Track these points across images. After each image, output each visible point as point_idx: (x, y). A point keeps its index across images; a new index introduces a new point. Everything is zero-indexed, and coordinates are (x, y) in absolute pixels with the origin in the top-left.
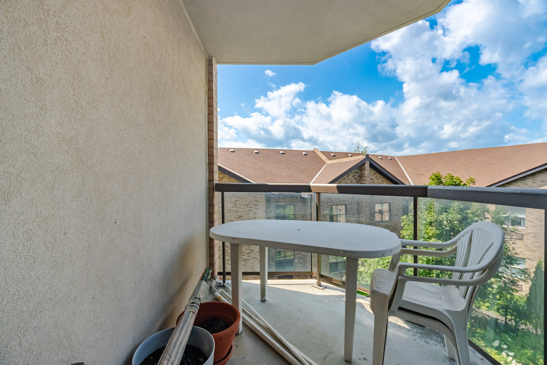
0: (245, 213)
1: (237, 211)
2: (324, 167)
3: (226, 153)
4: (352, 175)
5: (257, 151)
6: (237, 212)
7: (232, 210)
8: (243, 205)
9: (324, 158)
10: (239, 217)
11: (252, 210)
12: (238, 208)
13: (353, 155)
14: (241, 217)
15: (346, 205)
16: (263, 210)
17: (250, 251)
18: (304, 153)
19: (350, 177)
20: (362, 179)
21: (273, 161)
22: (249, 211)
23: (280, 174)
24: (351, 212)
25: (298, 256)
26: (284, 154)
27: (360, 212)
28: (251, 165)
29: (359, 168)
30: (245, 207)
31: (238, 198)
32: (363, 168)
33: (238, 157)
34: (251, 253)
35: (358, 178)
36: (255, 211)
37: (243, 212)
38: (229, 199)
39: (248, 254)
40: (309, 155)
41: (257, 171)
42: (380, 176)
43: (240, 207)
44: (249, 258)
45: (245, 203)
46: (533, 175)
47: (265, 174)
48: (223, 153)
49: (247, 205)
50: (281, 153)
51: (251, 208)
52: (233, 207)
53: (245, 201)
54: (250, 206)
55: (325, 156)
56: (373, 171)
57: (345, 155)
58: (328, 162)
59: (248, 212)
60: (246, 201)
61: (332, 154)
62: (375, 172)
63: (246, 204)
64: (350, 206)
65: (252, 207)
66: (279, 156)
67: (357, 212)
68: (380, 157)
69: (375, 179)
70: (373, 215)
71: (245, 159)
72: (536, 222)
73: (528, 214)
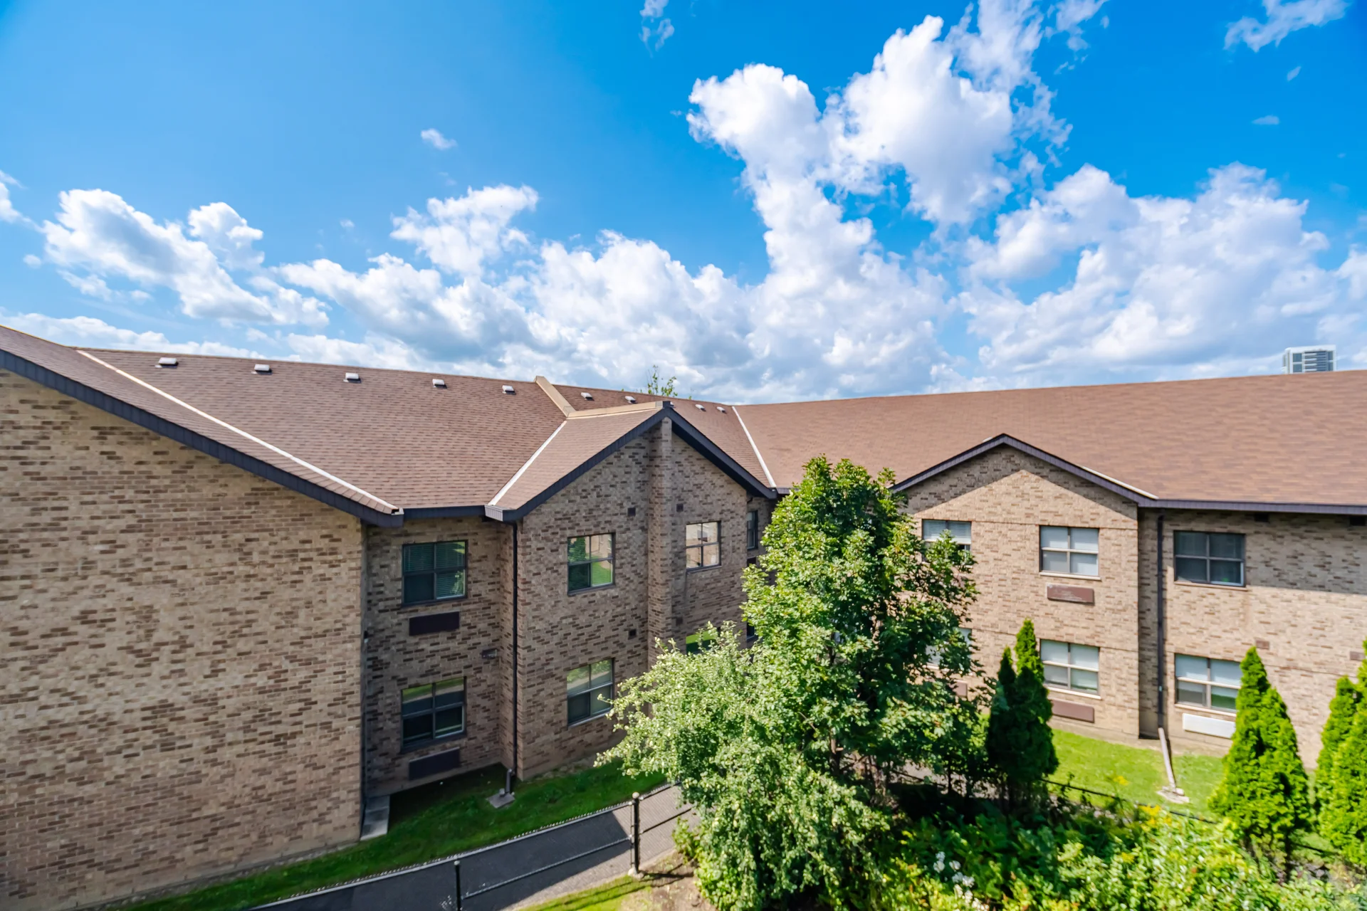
0: (285, 578)
1: (249, 576)
2: (559, 429)
3: (240, 374)
4: (628, 453)
5: (355, 376)
6: (252, 580)
7: (231, 573)
8: (276, 554)
9: (561, 402)
10: (257, 594)
11: (310, 568)
12: (254, 566)
13: (638, 399)
14: (269, 596)
15: (613, 534)
16: (353, 565)
17: (302, 705)
18: (505, 388)
19: (625, 457)
20: (653, 463)
21: (408, 406)
22: (299, 573)
23: (423, 448)
24: (627, 551)
25: (476, 689)
26: (444, 386)
27: (650, 548)
28: (327, 417)
29: (647, 435)
30: (284, 560)
31: (257, 531)
32: (655, 435)
33: (281, 391)
34: (304, 712)
35: (645, 462)
36: (321, 571)
37: (276, 576)
38: (219, 537)
39: (292, 715)
40: (521, 394)
41: (346, 437)
42: (697, 455)
43: (264, 563)
44: (297, 728)
45: (286, 545)
46: (981, 457)
47: (373, 447)
48: (226, 374)
49: (293, 554)
50: (437, 385)
51: (306, 564)
52: (232, 564)
53: (284, 542)
54: (302, 555)
55: (566, 397)
56: (681, 444)
57: (618, 397)
58: (573, 415)
59: (296, 577)
60: (286, 539)
61: (585, 395)
62: (687, 445)
63: (288, 551)
64: (624, 535)
65: (310, 559)
66: (430, 393)
67: (642, 549)
68: (699, 406)
69: (685, 463)
70: (681, 555)
71: (306, 398)
72: (987, 552)
73: (974, 537)
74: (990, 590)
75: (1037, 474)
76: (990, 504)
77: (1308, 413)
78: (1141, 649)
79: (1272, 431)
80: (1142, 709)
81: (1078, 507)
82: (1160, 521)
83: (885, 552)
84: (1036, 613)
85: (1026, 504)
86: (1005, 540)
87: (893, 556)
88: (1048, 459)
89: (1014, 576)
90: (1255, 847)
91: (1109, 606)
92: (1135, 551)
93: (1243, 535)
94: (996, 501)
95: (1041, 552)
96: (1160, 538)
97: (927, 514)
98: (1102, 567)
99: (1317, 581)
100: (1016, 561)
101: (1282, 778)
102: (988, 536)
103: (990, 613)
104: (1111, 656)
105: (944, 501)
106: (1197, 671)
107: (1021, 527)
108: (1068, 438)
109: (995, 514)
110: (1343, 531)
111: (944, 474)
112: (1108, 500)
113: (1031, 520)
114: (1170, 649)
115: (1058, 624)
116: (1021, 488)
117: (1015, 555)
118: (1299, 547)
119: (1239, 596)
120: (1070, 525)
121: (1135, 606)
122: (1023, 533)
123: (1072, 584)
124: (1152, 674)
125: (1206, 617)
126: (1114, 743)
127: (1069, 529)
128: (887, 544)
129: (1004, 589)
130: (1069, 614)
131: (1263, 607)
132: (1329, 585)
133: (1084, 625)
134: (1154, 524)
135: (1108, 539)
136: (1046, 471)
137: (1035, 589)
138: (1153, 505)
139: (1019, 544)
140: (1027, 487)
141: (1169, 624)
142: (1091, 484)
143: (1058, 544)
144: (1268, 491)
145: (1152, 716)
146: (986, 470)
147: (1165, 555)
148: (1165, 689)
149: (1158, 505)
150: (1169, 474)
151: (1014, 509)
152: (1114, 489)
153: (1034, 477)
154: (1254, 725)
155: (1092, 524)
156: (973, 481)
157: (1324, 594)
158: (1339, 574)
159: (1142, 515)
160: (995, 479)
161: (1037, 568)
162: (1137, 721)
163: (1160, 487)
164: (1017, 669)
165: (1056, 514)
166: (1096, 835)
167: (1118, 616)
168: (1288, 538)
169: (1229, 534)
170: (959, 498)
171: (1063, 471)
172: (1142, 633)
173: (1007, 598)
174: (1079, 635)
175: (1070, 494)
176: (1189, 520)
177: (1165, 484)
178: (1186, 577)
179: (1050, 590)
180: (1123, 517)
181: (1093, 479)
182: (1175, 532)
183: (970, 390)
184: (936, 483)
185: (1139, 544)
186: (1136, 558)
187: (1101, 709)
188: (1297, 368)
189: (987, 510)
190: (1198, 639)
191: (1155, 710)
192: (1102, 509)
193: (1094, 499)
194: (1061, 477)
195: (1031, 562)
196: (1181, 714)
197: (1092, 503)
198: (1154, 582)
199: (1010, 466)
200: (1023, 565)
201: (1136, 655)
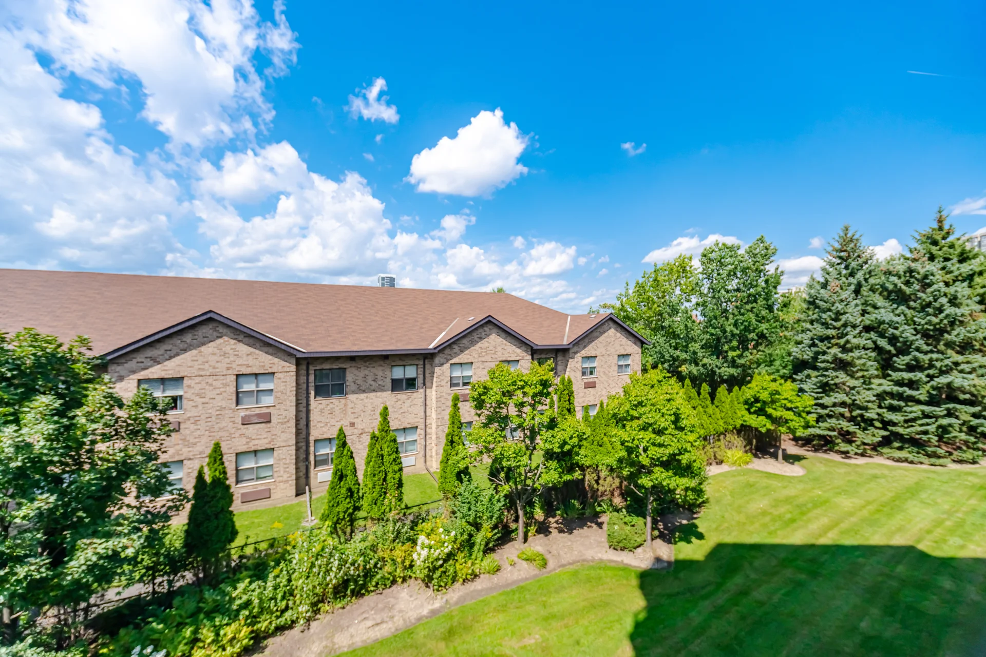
46: (193, 327)
72: (197, 399)
73: (186, 389)
74: (199, 427)
75: (235, 339)
76: (200, 362)
77: (373, 306)
78: (297, 443)
79: (359, 314)
80: (297, 479)
81: (261, 360)
82: (308, 364)
83: (78, 412)
84: (233, 436)
85: (227, 360)
86: (211, 388)
87: (88, 415)
88: (242, 329)
89: (218, 413)
90: (339, 530)
91: (280, 421)
92: (294, 384)
93: (345, 369)
94: (205, 360)
95: (237, 393)
96: (308, 375)
97: (143, 375)
98: (276, 397)
99: (372, 388)
100: (219, 402)
101: (350, 490)
102: (198, 387)
103: (198, 444)
104: (280, 452)
105: (159, 363)
106: (324, 447)
107: (223, 377)
108: (259, 315)
109: (203, 370)
110: (382, 363)
111: (159, 341)
112: (280, 354)
113: (230, 372)
114: (312, 439)
115: (248, 440)
116: (224, 349)
117: (219, 398)
118: (367, 372)
119: (343, 401)
120: (257, 372)
121: (294, 417)
122: (224, 382)
123: (257, 411)
124: (303, 456)
125: (329, 416)
126: (281, 505)
127: (256, 375)
128: (80, 405)
129: (210, 424)
130: (255, 431)
131: (352, 405)
132: (377, 389)
133: (265, 436)
134: (304, 367)
135: (280, 379)
136: (241, 337)
137: (233, 419)
138: (304, 356)
139: (222, 390)
140: (227, 349)
141: (312, 424)
142: (269, 345)
143: (249, 386)
144: (355, 345)
145: (303, 481)
146: (196, 337)
147: (310, 385)
148: (309, 463)
149: (306, 356)
150: (314, 337)
151: (218, 365)
152: (283, 347)
153: (233, 342)
154: (340, 467)
155: (270, 371)
156: (186, 345)
157: (375, 394)
158: (380, 383)
159: (298, 362)
160: (203, 344)
161: (235, 405)
162: (294, 487)
163: (308, 345)
164: (208, 479)
165: (248, 366)
166: (261, 568)
167: (285, 426)
168: (363, 368)
169: (340, 369)
170: (173, 360)
171: (253, 337)
172: (298, 433)
173: (212, 430)
174: (261, 444)
175: (257, 351)
176: (322, 363)
177: (311, 343)
178: (320, 396)
179: (243, 418)
180: (288, 364)
181: (271, 342)
182: (315, 370)
183: (201, 277)
184: (151, 348)
185: (297, 380)
186: (295, 389)
187: (274, 487)
188: (383, 284)
189: (197, 367)
190: (325, 429)
191: (304, 477)
192: (276, 360)
193: (271, 354)
194: (251, 341)
195: (230, 401)
196: (317, 474)
197: (270, 357)
198: (304, 401)
199: (215, 334)
200: (224, 404)
201: (294, 447)
